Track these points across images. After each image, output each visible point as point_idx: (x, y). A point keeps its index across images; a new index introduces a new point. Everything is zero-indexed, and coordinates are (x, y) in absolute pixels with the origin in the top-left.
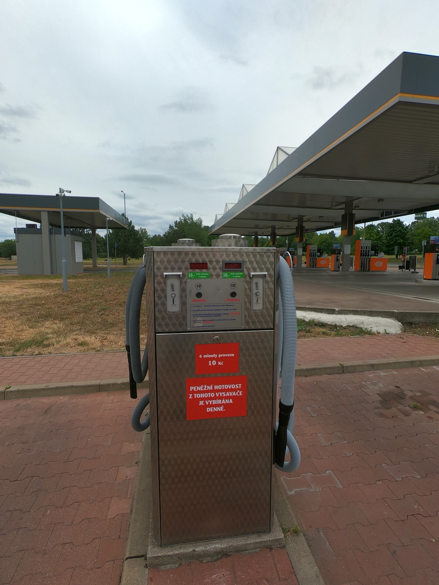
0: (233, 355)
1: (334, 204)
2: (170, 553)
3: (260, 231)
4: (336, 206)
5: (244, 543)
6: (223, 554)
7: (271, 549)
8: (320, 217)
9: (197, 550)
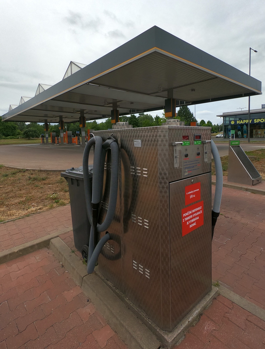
0: (198, 190)
1: (106, 103)
2: (179, 332)
3: (49, 119)
4: (108, 104)
5: (206, 302)
6: (200, 315)
7: (216, 299)
8: (95, 111)
9: (190, 320)
